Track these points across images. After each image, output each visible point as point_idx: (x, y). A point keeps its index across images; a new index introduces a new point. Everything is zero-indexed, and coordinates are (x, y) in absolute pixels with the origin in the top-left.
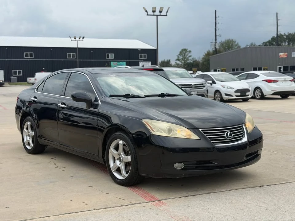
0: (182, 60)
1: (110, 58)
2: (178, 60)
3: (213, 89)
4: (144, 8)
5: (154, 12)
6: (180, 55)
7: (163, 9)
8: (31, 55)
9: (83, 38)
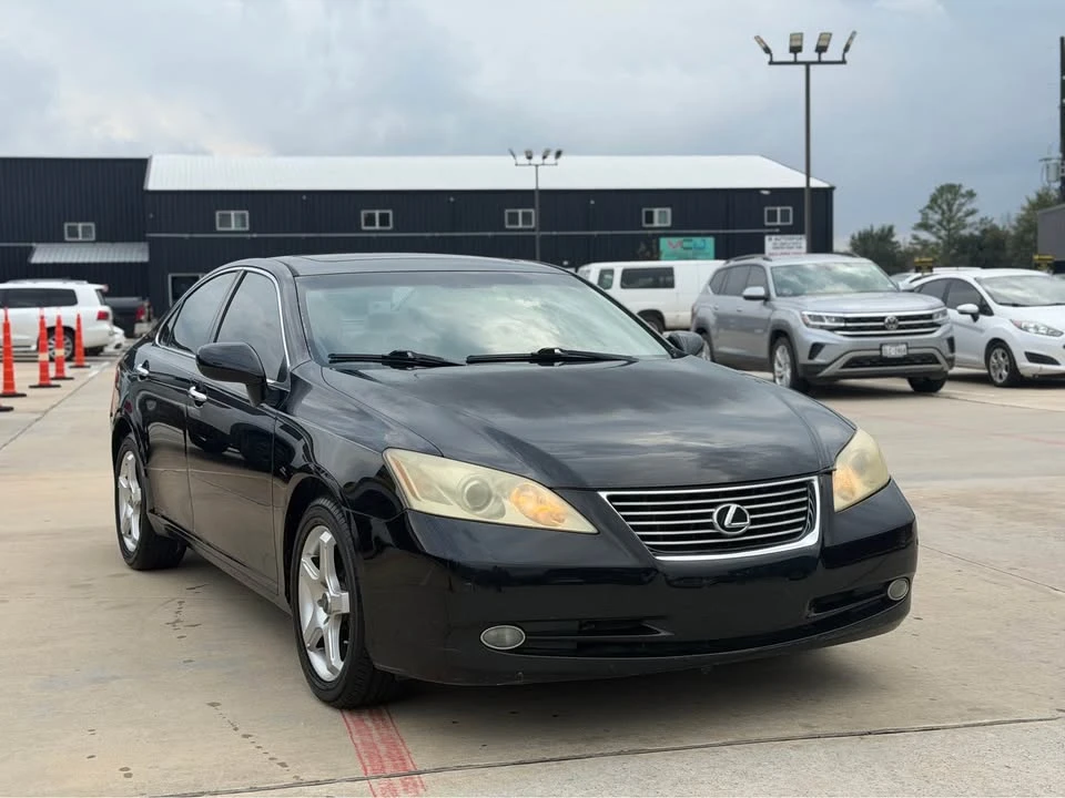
0: (939, 227)
1: (656, 224)
2: (924, 226)
3: (983, 335)
4: (759, 40)
5: (795, 50)
6: (930, 207)
7: (829, 40)
8: (384, 220)
9: (558, 154)
